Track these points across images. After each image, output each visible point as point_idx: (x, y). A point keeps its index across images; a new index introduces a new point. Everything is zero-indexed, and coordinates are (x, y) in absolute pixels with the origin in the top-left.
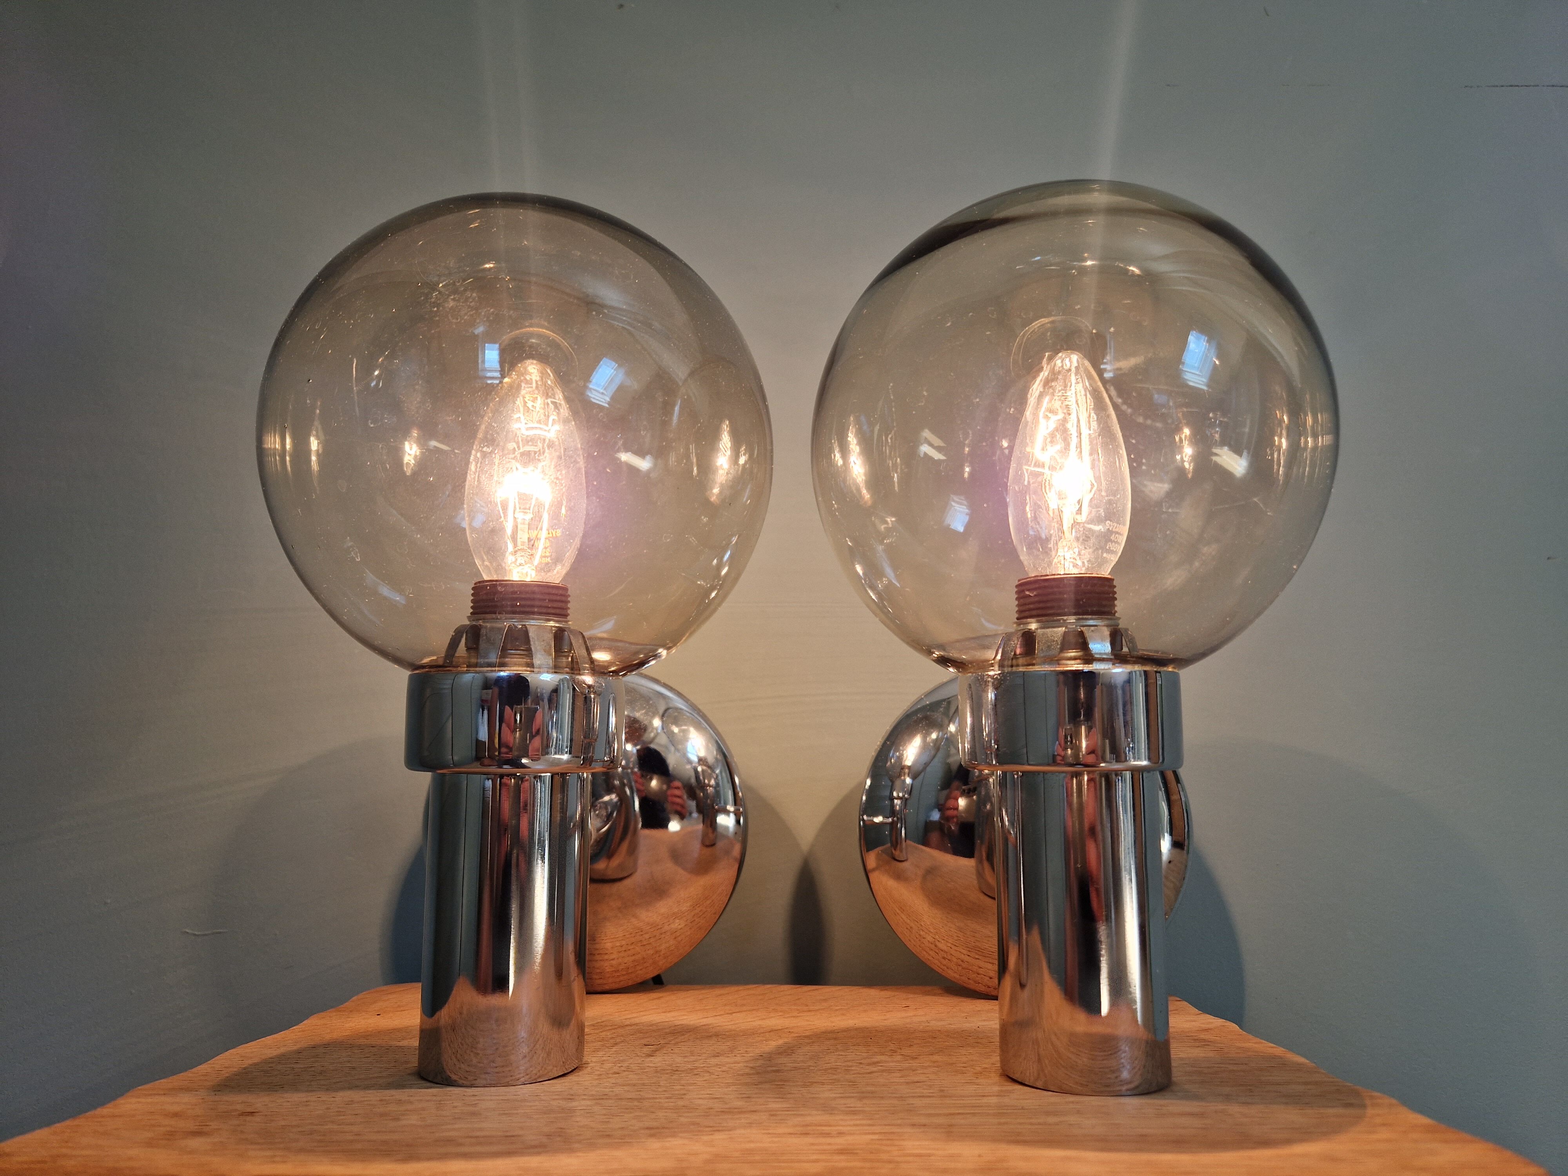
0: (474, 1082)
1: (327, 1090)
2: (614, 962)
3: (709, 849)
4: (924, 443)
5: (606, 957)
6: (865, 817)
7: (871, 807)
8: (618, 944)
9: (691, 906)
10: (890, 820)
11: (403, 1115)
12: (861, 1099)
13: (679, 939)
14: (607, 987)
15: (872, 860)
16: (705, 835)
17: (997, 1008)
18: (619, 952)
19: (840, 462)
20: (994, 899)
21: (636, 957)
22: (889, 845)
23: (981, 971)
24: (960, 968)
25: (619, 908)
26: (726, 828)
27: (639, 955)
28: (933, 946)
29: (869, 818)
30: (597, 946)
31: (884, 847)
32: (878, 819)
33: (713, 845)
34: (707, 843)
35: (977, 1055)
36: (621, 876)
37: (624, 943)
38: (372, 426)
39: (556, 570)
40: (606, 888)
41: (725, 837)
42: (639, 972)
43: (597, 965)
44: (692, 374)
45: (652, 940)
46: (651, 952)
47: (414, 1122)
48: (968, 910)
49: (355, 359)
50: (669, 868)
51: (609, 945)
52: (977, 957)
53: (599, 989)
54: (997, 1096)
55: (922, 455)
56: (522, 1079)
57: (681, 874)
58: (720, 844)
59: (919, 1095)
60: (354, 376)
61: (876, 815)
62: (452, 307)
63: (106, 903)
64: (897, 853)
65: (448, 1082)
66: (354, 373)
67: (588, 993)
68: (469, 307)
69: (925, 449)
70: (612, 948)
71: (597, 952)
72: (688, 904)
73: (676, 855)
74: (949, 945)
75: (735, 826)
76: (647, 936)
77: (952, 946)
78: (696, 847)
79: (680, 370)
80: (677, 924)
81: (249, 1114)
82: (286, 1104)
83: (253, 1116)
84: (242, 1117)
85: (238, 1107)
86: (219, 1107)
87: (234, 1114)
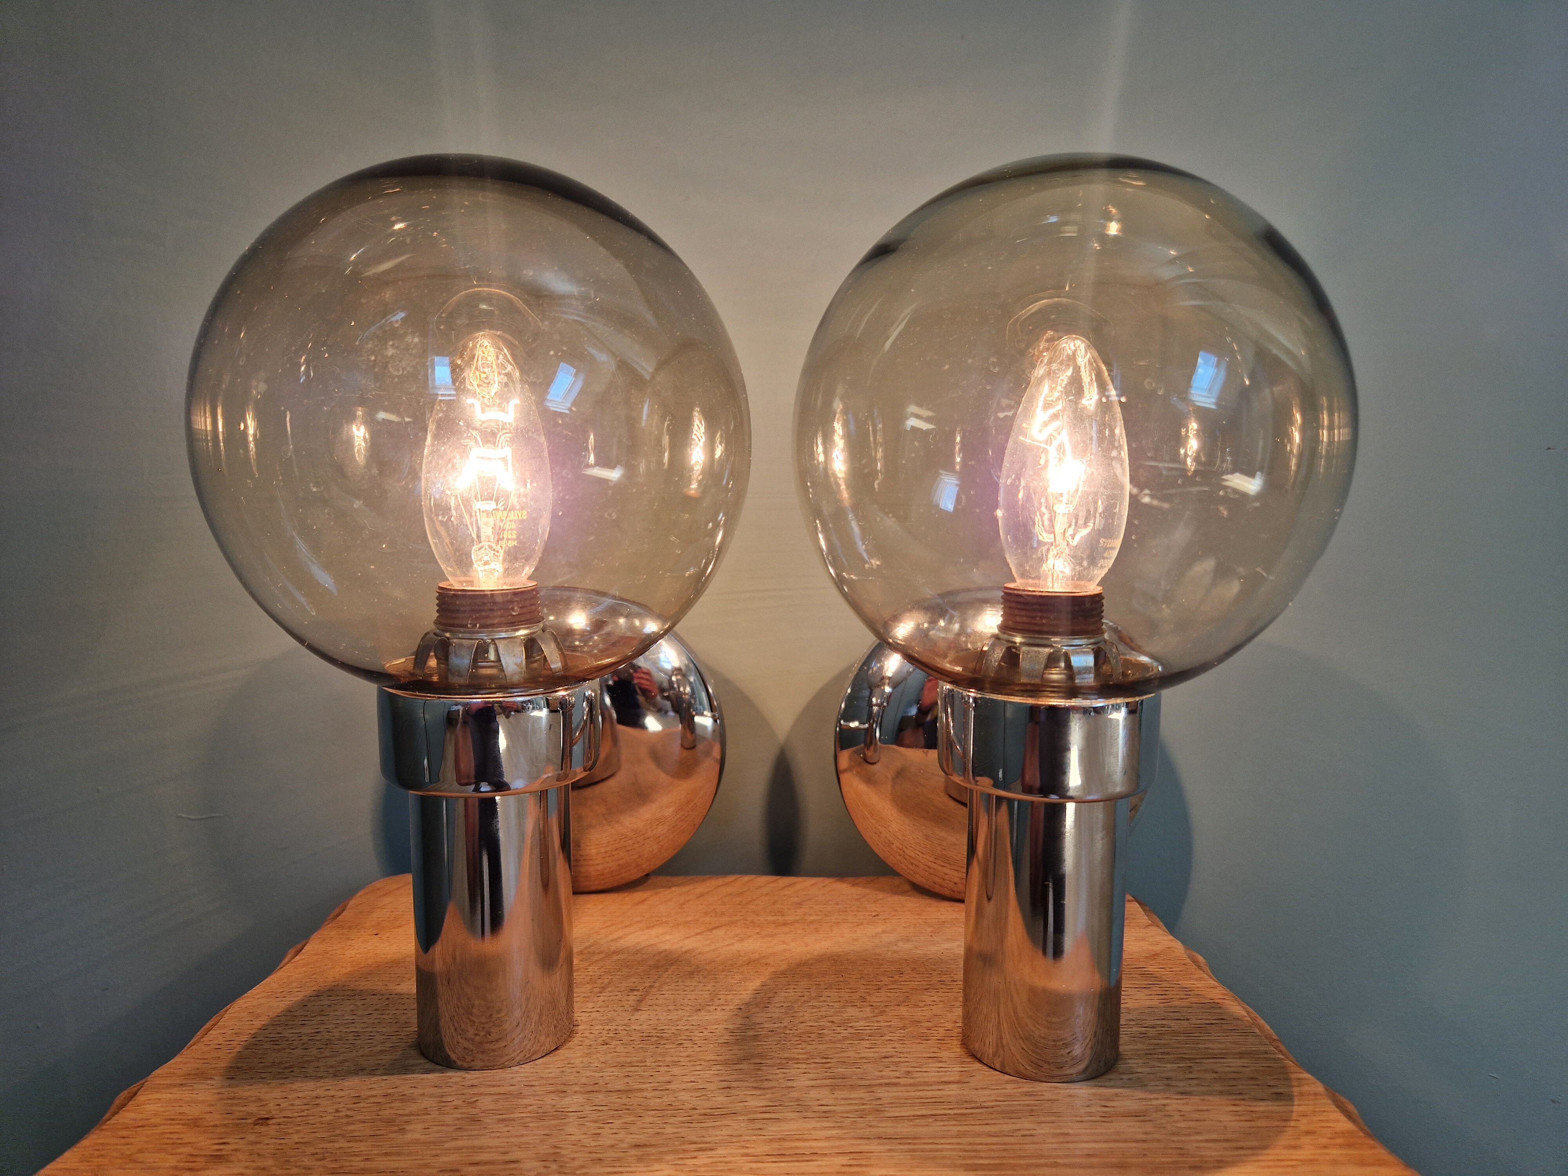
0: (473, 1064)
1: (335, 1076)
2: (599, 867)
3: (691, 751)
4: (910, 417)
5: (591, 862)
6: (842, 722)
7: (848, 715)
8: (602, 850)
9: (674, 811)
10: (867, 726)
11: (407, 1122)
12: (833, 1088)
13: (662, 843)
14: (593, 888)
15: (845, 758)
16: (683, 737)
17: (962, 916)
18: (604, 858)
19: (821, 458)
20: (965, 805)
21: (621, 862)
22: (862, 745)
23: (946, 877)
24: (927, 873)
25: (603, 815)
26: (704, 727)
27: (623, 860)
28: (901, 852)
29: (846, 724)
30: (582, 853)
31: (858, 747)
32: (854, 724)
33: (693, 747)
34: (687, 746)
35: (941, 1005)
36: (604, 776)
37: (608, 849)
38: (315, 490)
39: (524, 572)
40: (588, 792)
41: (703, 738)
42: (623, 875)
43: (583, 869)
44: (661, 366)
45: (636, 846)
46: (635, 857)
47: (417, 1136)
48: (940, 818)
49: (288, 413)
50: (650, 772)
51: (594, 851)
52: (943, 864)
53: (586, 890)
54: (958, 1082)
55: (908, 429)
56: (518, 1059)
57: (663, 778)
58: (700, 747)
59: (887, 1081)
60: (289, 432)
61: (853, 720)
62: (392, 355)
63: (98, 791)
64: (869, 753)
65: (447, 1064)
66: (289, 429)
67: (575, 893)
68: (411, 355)
69: (912, 422)
70: (597, 854)
71: (583, 858)
72: (671, 809)
73: (656, 756)
74: (918, 853)
75: (713, 724)
76: (630, 842)
77: (920, 854)
78: (675, 749)
79: (646, 366)
80: (660, 830)
81: (264, 1121)
82: (297, 1102)
83: (267, 1125)
84: (257, 1127)
85: (253, 1108)
86: (235, 1108)
87: (250, 1121)
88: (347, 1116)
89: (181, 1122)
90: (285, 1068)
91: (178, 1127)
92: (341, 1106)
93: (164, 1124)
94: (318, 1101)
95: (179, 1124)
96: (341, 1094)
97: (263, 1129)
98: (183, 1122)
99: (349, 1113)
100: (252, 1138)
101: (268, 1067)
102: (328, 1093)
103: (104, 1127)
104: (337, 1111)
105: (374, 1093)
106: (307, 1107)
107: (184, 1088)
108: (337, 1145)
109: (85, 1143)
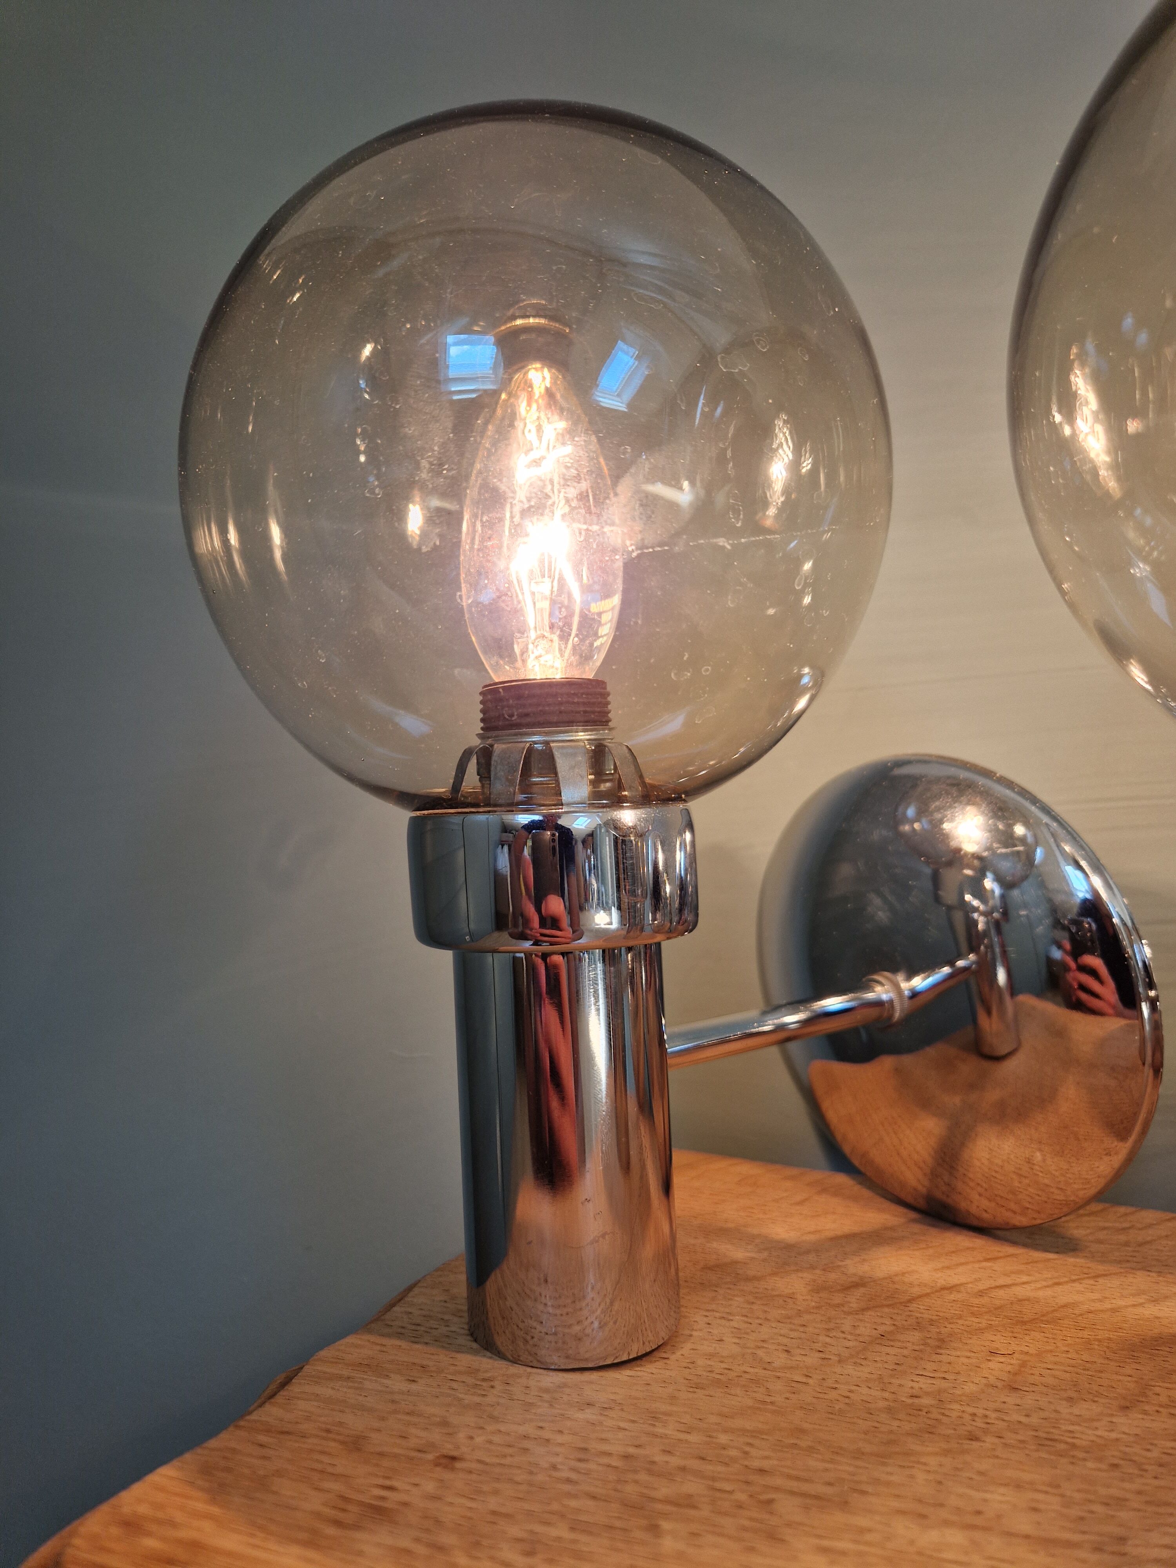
81: (450, 1461)
82: (496, 1439)
83: (453, 1469)
84: (438, 1469)
85: (436, 1436)
86: (413, 1430)
87: (430, 1457)
88: (569, 1481)
89: (338, 1437)
90: (484, 1380)
91: (333, 1444)
92: (559, 1459)
93: (317, 1436)
94: (526, 1444)
95: (334, 1440)
96: (560, 1439)
97: (447, 1475)
98: (341, 1438)
99: (573, 1476)
100: (430, 1487)
101: (460, 1373)
102: (540, 1433)
103: (242, 1423)
104: (554, 1467)
105: (605, 1447)
106: (510, 1451)
107: (351, 1384)
108: (554, 1532)
109: (213, 1443)
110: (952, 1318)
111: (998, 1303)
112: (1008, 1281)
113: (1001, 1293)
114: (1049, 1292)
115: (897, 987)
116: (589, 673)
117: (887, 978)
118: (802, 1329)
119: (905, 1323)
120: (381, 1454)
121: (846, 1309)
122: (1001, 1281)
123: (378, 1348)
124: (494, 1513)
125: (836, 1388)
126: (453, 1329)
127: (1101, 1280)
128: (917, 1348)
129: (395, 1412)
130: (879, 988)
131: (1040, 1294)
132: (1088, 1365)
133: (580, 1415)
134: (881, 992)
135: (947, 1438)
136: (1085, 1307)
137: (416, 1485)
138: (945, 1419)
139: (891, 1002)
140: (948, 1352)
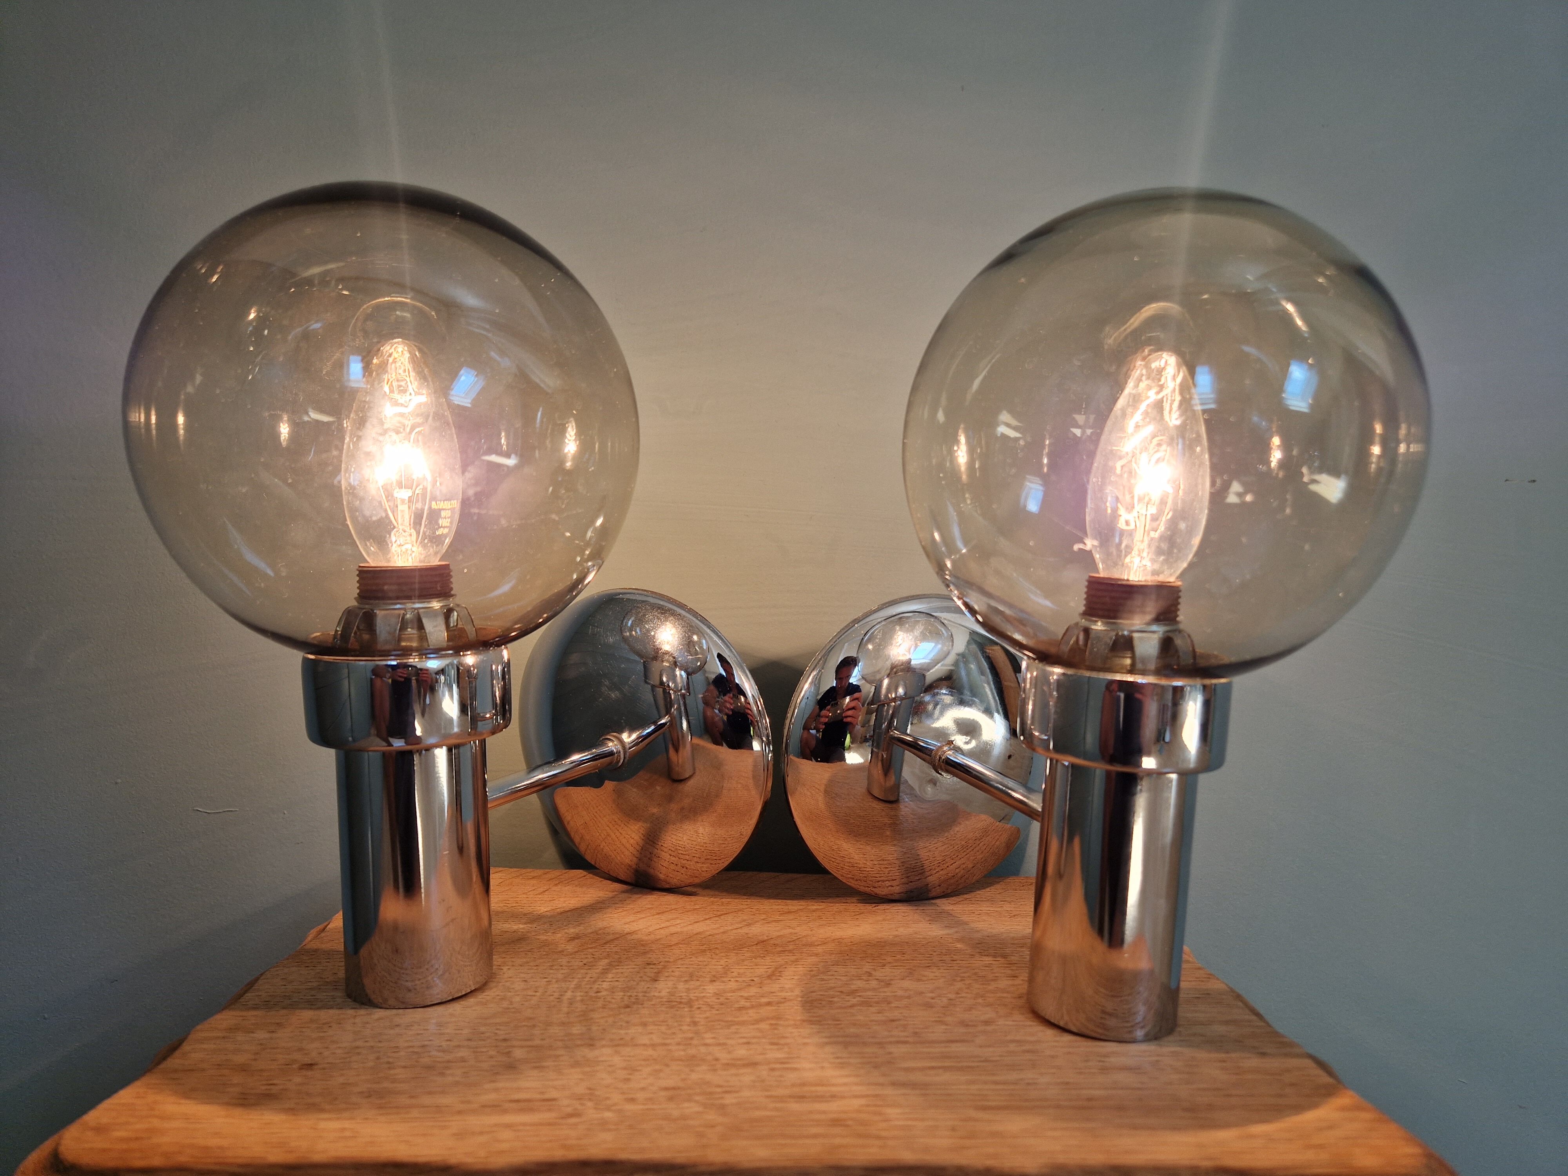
11: (446, 1068)
12: (847, 1044)
59: (896, 1039)
81: (310, 1066)
82: (338, 1051)
83: (312, 1069)
84: (302, 1071)
85: (296, 1056)
89: (227, 1067)
91: (225, 1071)
93: (212, 1069)
94: (358, 1050)
95: (226, 1069)
97: (309, 1073)
98: (230, 1067)
100: (299, 1080)
102: (367, 1044)
106: (348, 1055)
107: (227, 1040)
110: (629, 949)
111: (658, 937)
112: (668, 924)
113: (662, 931)
114: (690, 927)
115: (621, 741)
116: (435, 562)
117: (615, 737)
118: (535, 968)
119: (600, 955)
120: (262, 1070)
121: (565, 953)
122: (663, 925)
123: (241, 1018)
124: (343, 1084)
125: (552, 995)
126: (294, 1000)
127: (722, 917)
128: (604, 968)
129: (264, 1049)
130: (610, 744)
131: (685, 929)
132: (700, 963)
133: (392, 1032)
134: (612, 746)
135: (612, 1009)
136: (708, 933)
137: (290, 1080)
138: (613, 1001)
139: (618, 752)
140: (622, 967)
